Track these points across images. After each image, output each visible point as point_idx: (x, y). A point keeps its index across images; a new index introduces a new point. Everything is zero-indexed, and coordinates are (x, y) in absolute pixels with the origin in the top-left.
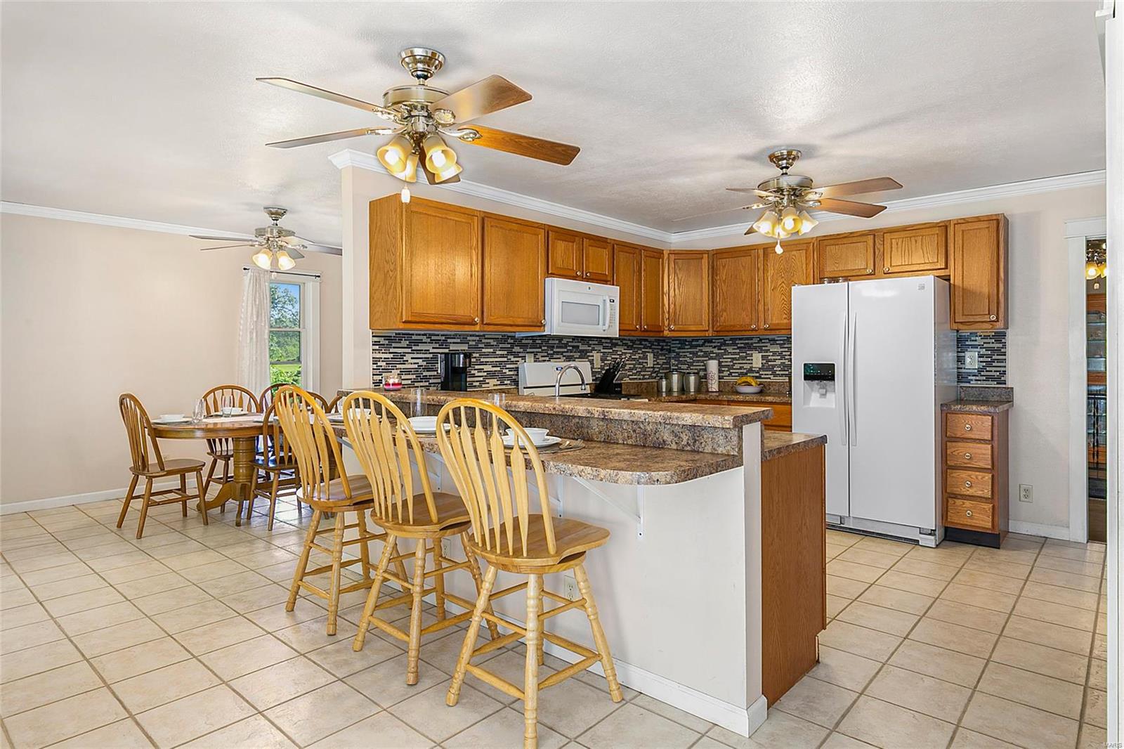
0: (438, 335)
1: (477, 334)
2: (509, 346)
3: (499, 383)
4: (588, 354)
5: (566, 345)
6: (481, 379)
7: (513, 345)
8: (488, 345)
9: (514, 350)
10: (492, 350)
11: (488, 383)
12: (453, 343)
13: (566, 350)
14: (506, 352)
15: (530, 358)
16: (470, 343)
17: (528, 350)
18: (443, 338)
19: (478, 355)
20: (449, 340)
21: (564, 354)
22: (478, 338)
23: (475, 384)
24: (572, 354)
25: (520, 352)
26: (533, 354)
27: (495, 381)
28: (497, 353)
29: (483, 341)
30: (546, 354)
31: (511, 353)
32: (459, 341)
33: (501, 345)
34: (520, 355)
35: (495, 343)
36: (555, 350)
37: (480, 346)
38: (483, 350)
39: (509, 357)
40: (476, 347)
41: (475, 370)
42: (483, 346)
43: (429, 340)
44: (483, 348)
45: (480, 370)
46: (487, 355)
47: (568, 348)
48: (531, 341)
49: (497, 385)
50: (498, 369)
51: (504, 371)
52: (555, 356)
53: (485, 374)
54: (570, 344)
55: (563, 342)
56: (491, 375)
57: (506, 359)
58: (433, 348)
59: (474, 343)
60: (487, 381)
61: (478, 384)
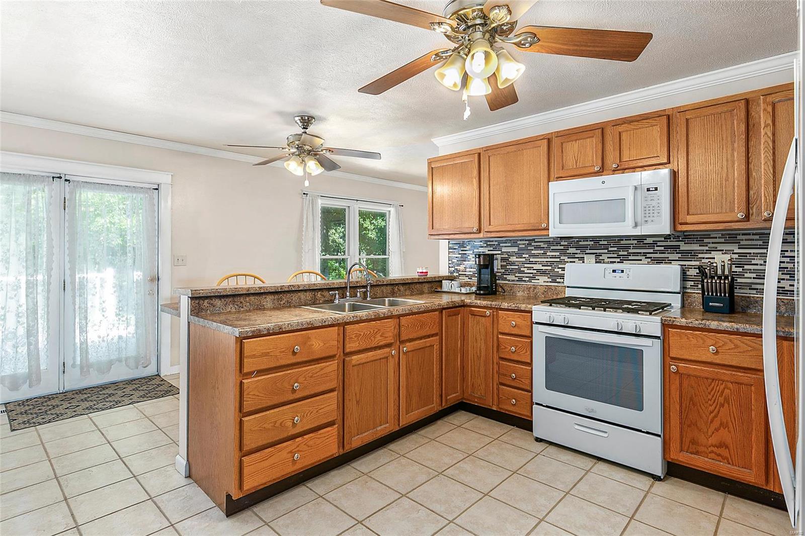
0: (493, 241)
1: (527, 238)
2: (562, 247)
3: (550, 280)
4: (700, 256)
5: (652, 245)
6: (531, 275)
7: (567, 247)
8: (537, 248)
9: (568, 252)
10: (542, 252)
11: (539, 280)
12: (505, 247)
13: (651, 251)
14: (558, 254)
15: (590, 259)
16: (520, 246)
17: (588, 251)
18: (497, 243)
19: (527, 256)
20: (501, 245)
21: (648, 255)
22: (527, 242)
23: (524, 279)
24: (663, 255)
25: (577, 254)
26: (594, 255)
27: (546, 279)
28: (548, 254)
29: (533, 244)
30: (616, 256)
31: (565, 254)
32: (510, 245)
33: (552, 248)
34: (576, 256)
35: (546, 246)
36: (630, 251)
37: (529, 248)
38: (533, 252)
39: (562, 258)
40: (526, 249)
41: (525, 267)
42: (533, 248)
43: (485, 245)
44: (533, 250)
45: (529, 268)
46: (535, 256)
47: (657, 248)
48: (592, 243)
49: (548, 282)
50: (550, 268)
51: (556, 270)
52: (630, 258)
53: (535, 271)
54: (659, 244)
55: (645, 242)
56: (543, 273)
57: (558, 260)
58: (489, 250)
59: (524, 246)
60: (537, 278)
61: (527, 279)
